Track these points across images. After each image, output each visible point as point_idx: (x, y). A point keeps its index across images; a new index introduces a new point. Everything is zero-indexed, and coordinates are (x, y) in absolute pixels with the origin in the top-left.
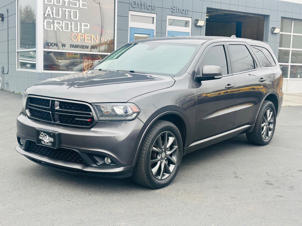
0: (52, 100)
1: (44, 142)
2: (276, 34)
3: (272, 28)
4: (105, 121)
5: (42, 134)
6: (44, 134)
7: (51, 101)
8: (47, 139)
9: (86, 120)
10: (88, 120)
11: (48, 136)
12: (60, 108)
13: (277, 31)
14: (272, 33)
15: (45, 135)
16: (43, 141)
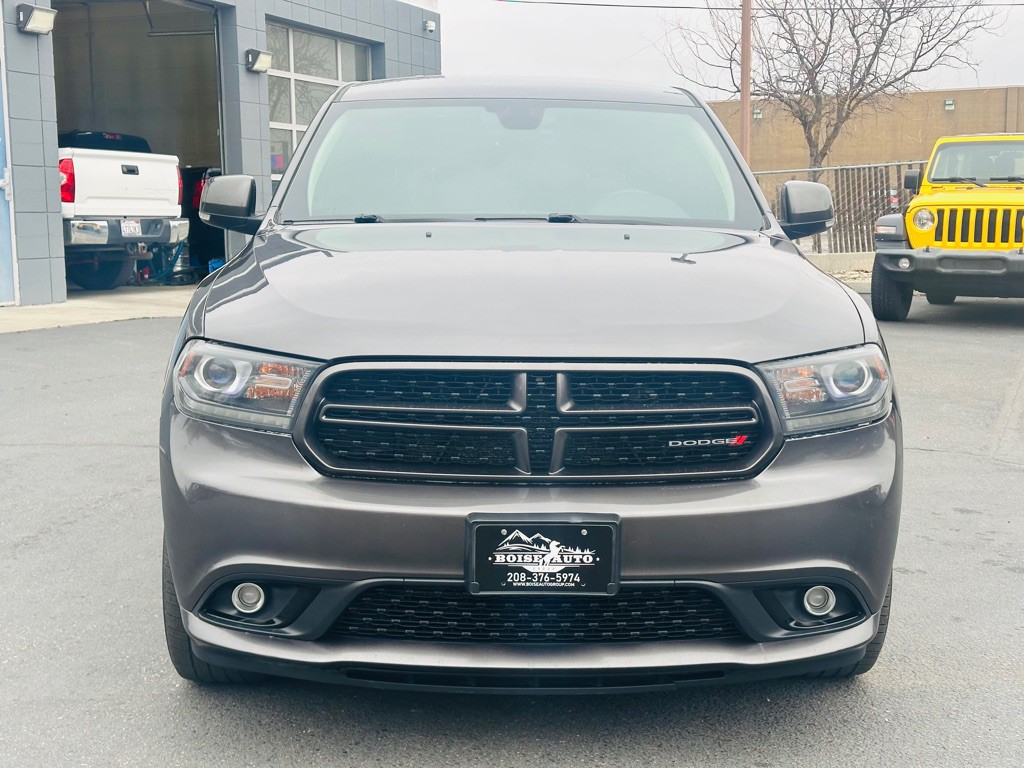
0: (529, 373)
1: (529, 574)
2: (257, 72)
3: (248, 53)
4: (813, 434)
5: (518, 540)
6: (530, 540)
7: (524, 376)
8: (547, 559)
9: (722, 442)
10: (733, 441)
11: (554, 544)
12: (578, 404)
13: (264, 63)
14: (250, 70)
15: (539, 542)
16: (520, 570)
